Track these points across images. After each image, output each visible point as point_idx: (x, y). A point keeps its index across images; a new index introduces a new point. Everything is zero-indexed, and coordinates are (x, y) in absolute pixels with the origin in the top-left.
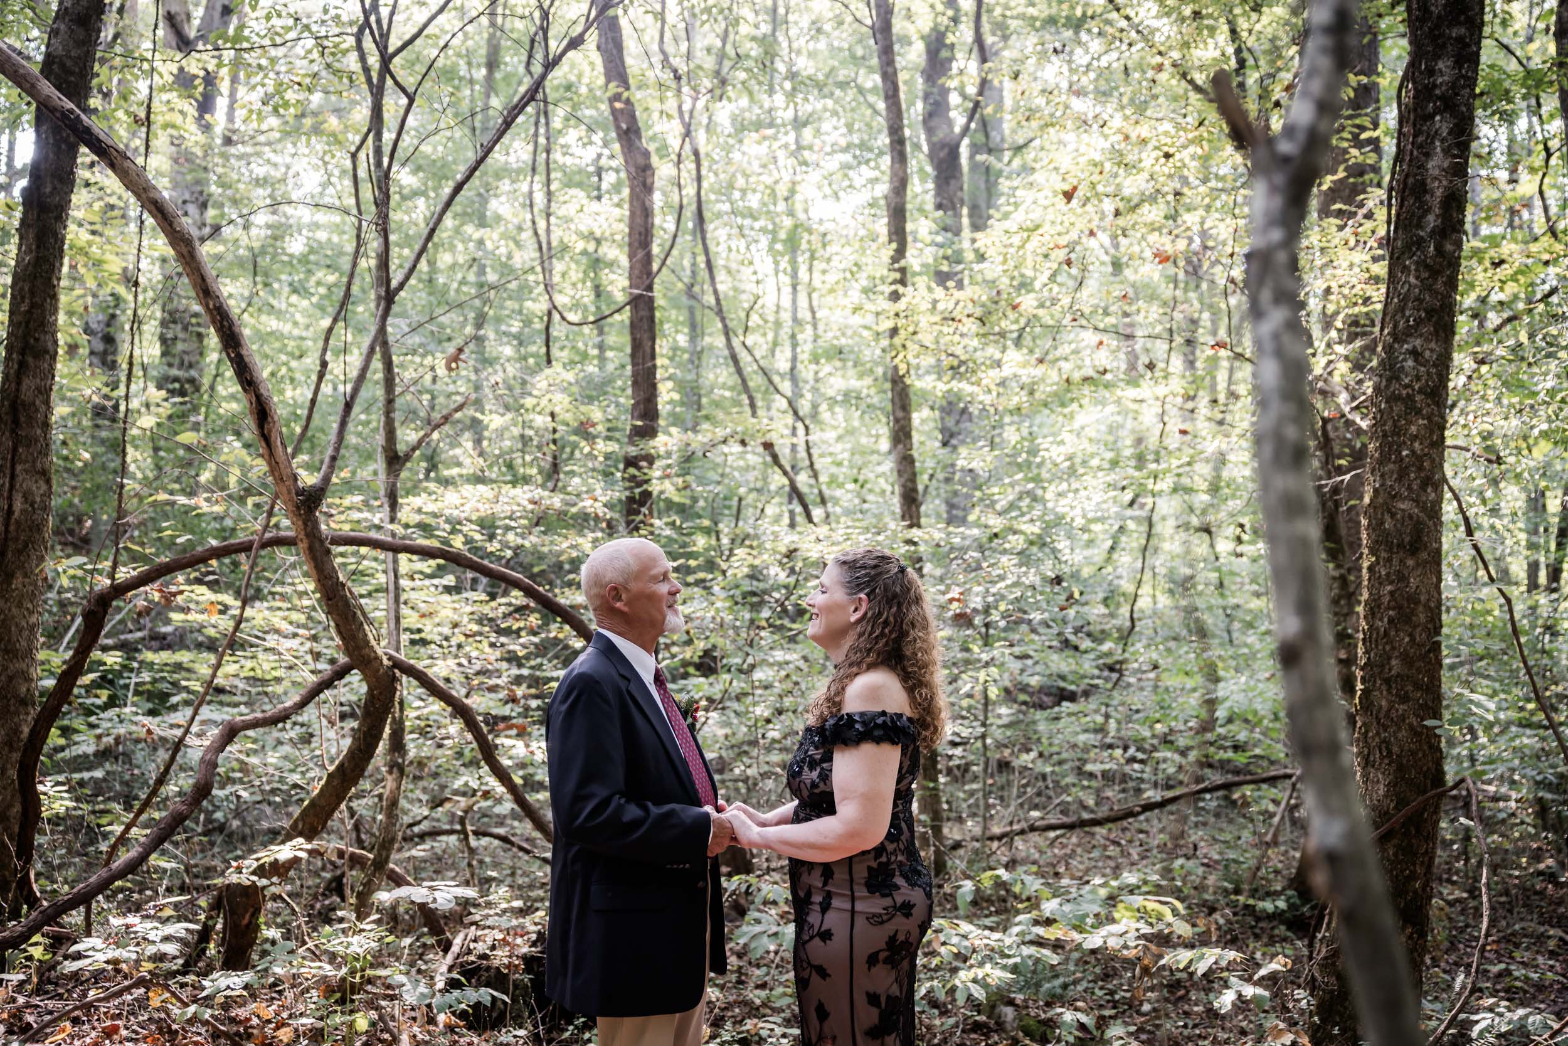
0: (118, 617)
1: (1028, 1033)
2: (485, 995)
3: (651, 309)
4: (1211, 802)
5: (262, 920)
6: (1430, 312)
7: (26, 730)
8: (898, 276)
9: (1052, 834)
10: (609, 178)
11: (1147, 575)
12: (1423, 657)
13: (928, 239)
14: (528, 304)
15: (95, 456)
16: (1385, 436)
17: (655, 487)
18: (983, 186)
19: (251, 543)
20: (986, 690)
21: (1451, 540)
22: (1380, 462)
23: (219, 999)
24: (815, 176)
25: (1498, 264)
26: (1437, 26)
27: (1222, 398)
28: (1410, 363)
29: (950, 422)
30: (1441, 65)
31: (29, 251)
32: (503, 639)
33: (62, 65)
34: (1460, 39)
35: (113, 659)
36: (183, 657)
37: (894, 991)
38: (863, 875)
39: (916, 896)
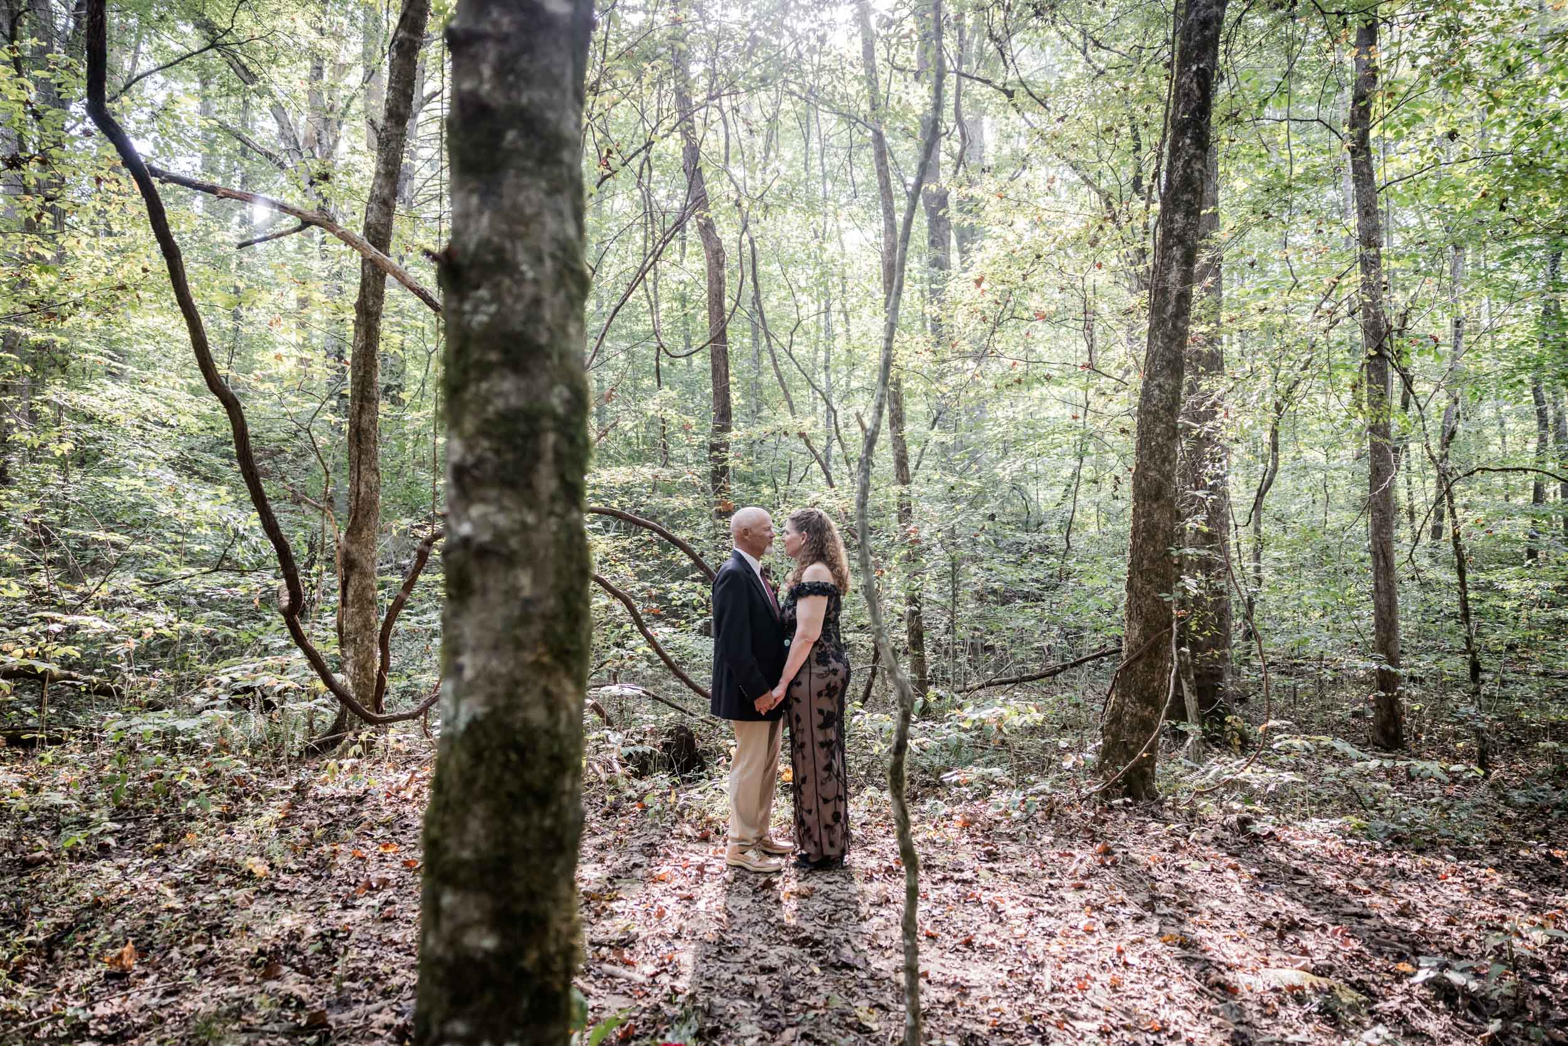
3: (724, 346)
6: (1169, 362)
12: (1161, 559)
17: (731, 464)
26: (1175, 194)
28: (1157, 392)
30: (1177, 217)
33: (376, 229)
34: (1188, 202)
37: (831, 709)
38: (814, 657)
39: (839, 666)
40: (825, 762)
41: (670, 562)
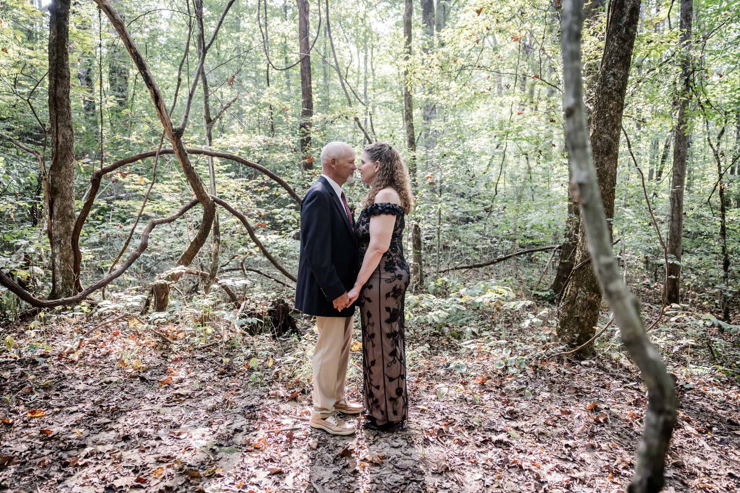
0: (103, 191)
1: (453, 336)
2: (255, 320)
3: (309, 63)
4: (524, 258)
5: (169, 297)
6: (621, 58)
7: (72, 228)
8: (408, 50)
9: (463, 271)
10: (290, 12)
11: (503, 175)
12: (608, 195)
13: (420, 37)
14: (258, 66)
15: (87, 129)
16: (600, 109)
17: (312, 136)
18: (442, 16)
19: (155, 152)
20: (440, 211)
21: (622, 148)
22: (597, 119)
23: (156, 322)
24: (374, 12)
25: (649, 42)
27: (535, 101)
28: (612, 79)
29: (427, 113)
31: (53, 34)
32: (255, 196)
35: (103, 203)
36: (131, 202)
37: (396, 307)
38: (383, 265)
39: (403, 272)
40: (391, 349)
41: (276, 196)
